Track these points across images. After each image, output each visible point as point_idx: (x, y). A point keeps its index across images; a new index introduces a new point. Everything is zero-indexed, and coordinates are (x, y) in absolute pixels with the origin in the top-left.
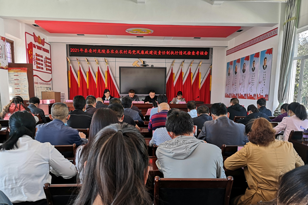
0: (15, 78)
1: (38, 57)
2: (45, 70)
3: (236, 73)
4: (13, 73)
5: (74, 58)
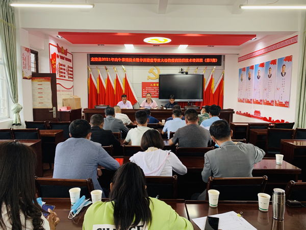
1: (61, 67)
2: (67, 78)
3: (249, 79)
4: (37, 82)
5: (94, 66)
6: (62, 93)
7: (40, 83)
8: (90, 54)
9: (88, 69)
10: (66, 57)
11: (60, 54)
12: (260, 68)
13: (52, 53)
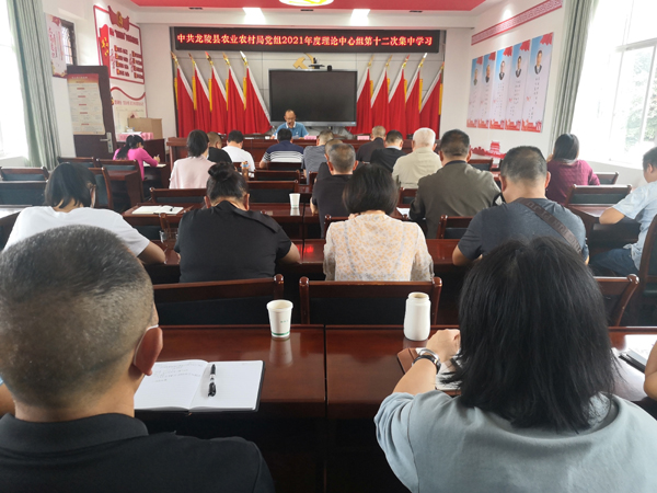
0: (80, 93)
1: (119, 54)
2: (132, 77)
3: (487, 79)
4: (75, 84)
5: (185, 54)
6: (123, 106)
7: (80, 85)
8: (175, 28)
9: (173, 60)
10: (127, 33)
11: (115, 27)
12: (505, 58)
13: (100, 25)
